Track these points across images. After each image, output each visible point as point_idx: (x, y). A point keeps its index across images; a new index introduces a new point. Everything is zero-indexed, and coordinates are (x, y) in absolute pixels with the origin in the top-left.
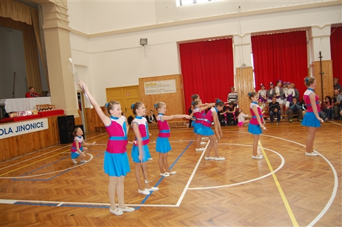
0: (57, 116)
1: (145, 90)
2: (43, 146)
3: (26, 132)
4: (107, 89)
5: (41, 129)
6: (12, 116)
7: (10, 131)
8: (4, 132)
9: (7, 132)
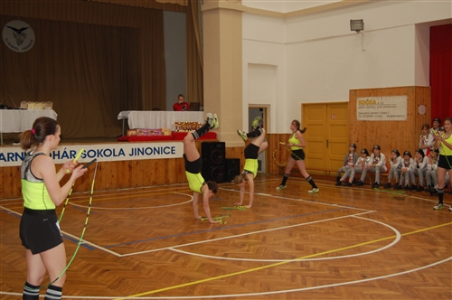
0: (202, 141)
1: (358, 110)
2: (171, 181)
3: (145, 157)
4: (304, 105)
5: (170, 156)
6: (130, 133)
7: (122, 152)
8: (113, 153)
9: (117, 153)
